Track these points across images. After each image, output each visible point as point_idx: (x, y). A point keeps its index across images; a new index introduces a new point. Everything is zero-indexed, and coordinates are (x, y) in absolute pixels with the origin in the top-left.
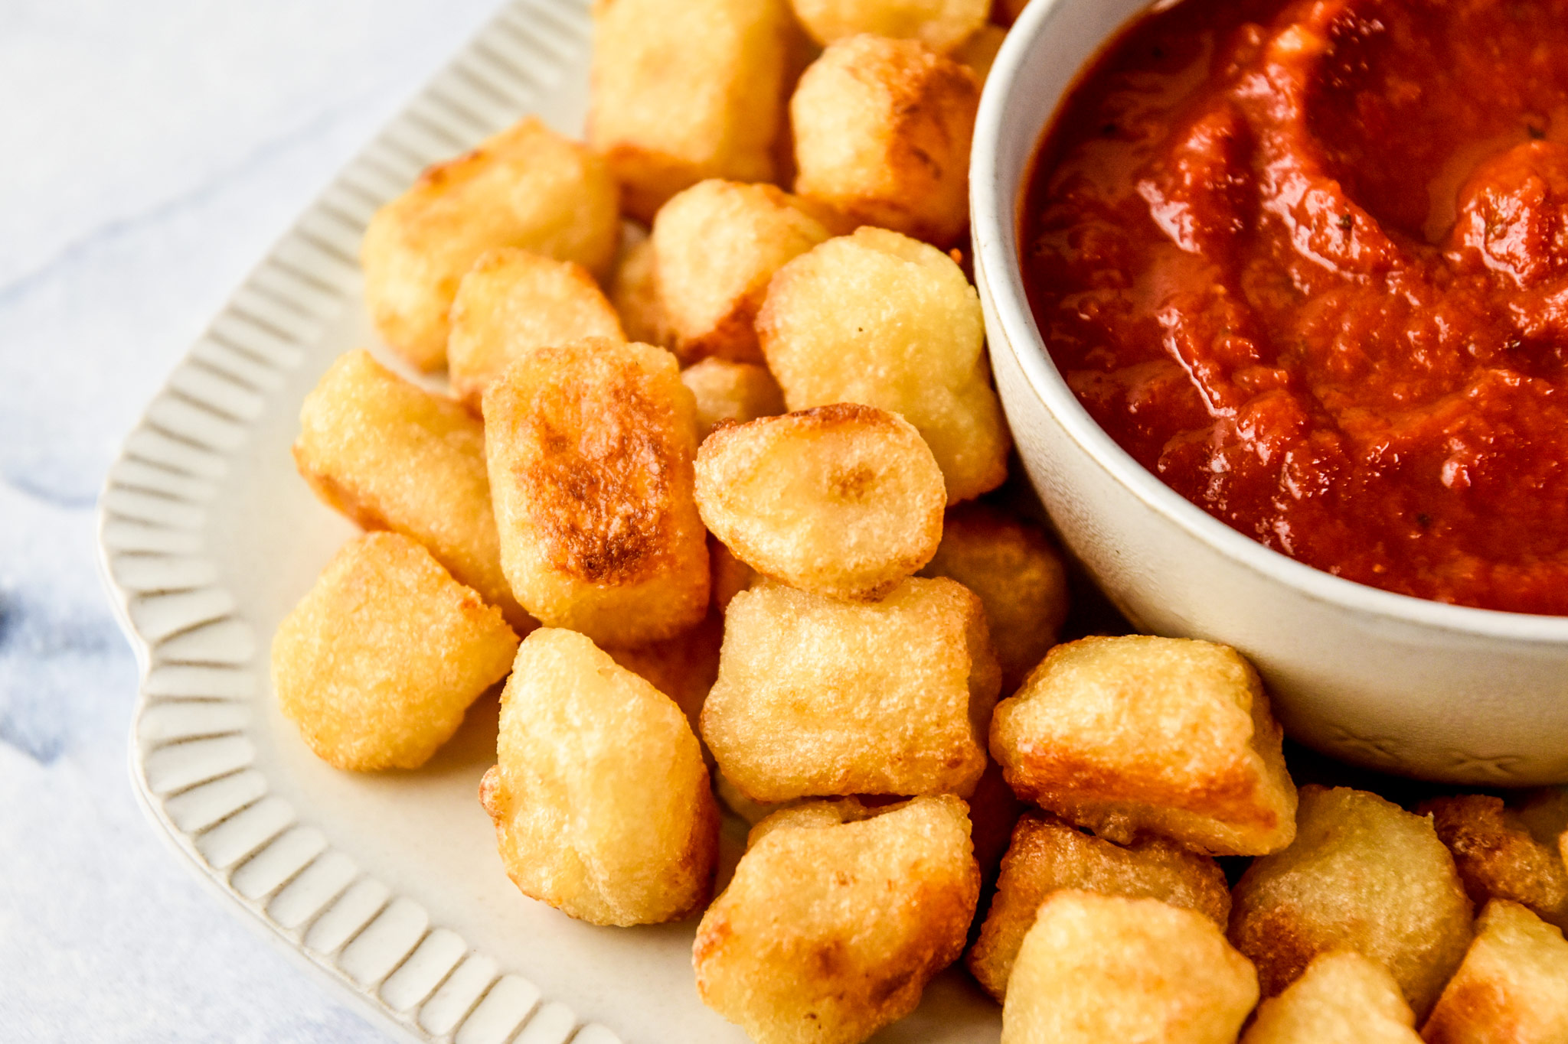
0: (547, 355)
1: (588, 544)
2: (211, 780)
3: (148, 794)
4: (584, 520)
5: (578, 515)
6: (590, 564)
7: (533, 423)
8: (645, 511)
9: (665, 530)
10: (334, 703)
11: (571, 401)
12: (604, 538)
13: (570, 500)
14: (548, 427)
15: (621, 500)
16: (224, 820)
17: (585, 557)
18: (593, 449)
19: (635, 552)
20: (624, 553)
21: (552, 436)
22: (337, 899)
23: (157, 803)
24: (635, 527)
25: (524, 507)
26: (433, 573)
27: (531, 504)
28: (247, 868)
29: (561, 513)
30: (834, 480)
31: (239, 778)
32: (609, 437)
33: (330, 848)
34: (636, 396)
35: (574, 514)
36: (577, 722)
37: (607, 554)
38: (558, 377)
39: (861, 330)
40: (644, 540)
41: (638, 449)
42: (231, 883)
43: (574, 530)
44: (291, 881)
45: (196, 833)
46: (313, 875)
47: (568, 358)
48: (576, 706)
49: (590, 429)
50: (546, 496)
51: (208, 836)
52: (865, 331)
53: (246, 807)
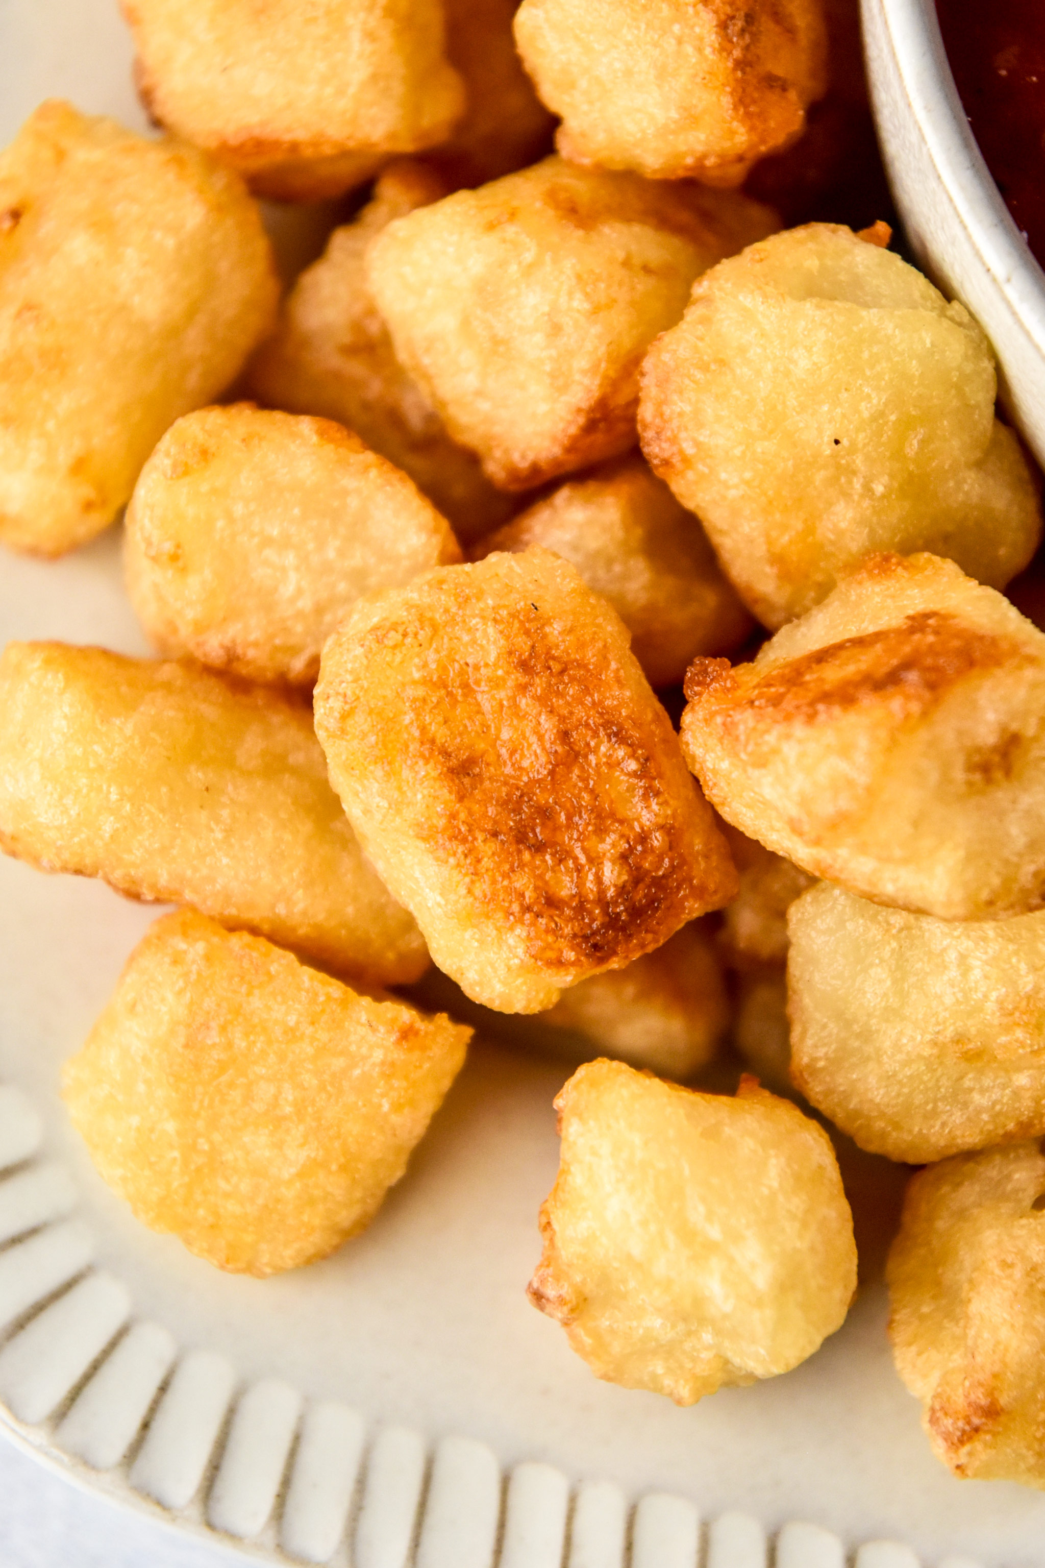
0: (394, 637)
1: (583, 919)
2: (95, 1367)
3: (22, 1430)
4: (559, 882)
5: (548, 876)
6: (596, 947)
7: (422, 756)
8: (643, 838)
9: (681, 856)
10: (232, 1207)
11: (460, 698)
12: (601, 900)
13: (527, 856)
14: (447, 754)
15: (601, 831)
16: (146, 1426)
17: (586, 938)
18: (526, 764)
19: (652, 903)
20: (636, 912)
21: (454, 762)
22: (362, 1484)
23: (40, 1437)
24: (639, 868)
25: (463, 891)
26: (329, 997)
27: (473, 882)
28: (221, 1488)
29: (523, 882)
30: (971, 768)
31: (129, 1345)
32: (541, 738)
33: (308, 1404)
34: (554, 658)
35: (541, 877)
36: (715, 1233)
37: (612, 922)
38: (425, 665)
39: (837, 442)
40: (658, 883)
41: (592, 744)
42: (210, 1525)
43: (552, 902)
44: (286, 1482)
45: (121, 1465)
46: (309, 1457)
47: (428, 630)
48: (701, 1209)
49: (505, 734)
50: (486, 863)
51: (141, 1462)
52: (845, 442)
53: (164, 1388)
